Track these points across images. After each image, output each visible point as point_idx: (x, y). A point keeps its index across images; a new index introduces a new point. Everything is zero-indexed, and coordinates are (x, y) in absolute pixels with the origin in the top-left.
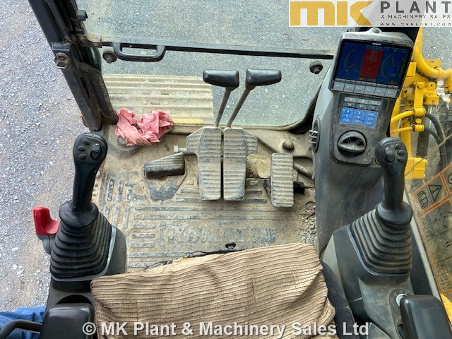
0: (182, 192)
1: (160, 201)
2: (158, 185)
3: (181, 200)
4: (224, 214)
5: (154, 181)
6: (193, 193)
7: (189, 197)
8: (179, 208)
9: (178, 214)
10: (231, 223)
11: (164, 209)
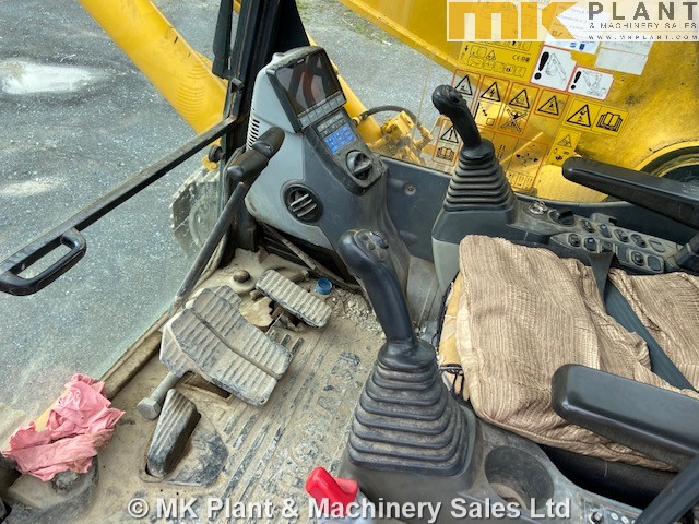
0: (227, 431)
1: (223, 473)
2: (192, 462)
3: (240, 441)
4: (294, 395)
5: (181, 466)
6: (239, 417)
7: (241, 426)
8: (251, 451)
9: (260, 455)
10: (312, 393)
11: (240, 473)
